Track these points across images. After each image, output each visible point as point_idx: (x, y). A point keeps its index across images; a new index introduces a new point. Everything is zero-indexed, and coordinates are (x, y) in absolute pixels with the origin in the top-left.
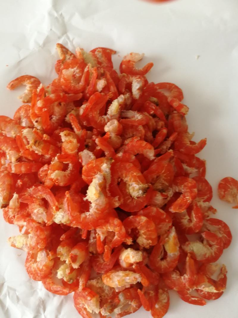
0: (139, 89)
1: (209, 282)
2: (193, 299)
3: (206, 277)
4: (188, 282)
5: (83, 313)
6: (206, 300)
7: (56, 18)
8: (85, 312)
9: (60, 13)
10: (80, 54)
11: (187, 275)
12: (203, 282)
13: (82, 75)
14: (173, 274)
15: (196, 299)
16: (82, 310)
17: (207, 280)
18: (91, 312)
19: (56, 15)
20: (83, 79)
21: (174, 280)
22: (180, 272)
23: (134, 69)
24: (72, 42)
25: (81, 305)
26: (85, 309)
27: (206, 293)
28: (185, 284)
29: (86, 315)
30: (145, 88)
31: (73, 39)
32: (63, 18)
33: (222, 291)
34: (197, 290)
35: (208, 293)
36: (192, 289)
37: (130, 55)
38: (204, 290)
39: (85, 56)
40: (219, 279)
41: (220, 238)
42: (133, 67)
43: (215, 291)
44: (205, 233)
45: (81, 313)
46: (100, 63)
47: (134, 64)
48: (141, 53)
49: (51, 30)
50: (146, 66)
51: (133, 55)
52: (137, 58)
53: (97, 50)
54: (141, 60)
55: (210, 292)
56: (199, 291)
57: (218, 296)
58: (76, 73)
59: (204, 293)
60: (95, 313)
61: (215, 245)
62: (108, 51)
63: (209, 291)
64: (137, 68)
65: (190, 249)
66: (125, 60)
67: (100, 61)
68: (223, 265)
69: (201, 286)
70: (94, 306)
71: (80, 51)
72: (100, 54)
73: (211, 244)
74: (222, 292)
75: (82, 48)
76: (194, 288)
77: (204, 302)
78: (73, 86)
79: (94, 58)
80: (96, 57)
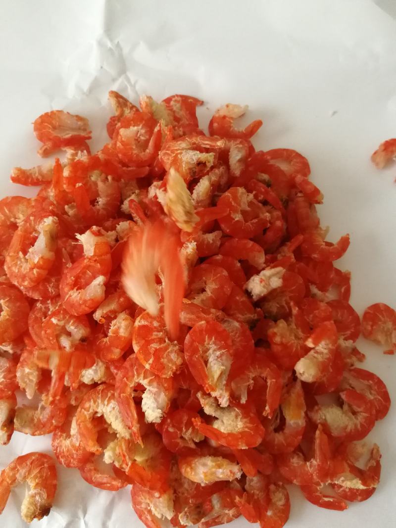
0: (240, 161)
1: (351, 471)
2: (326, 499)
3: (348, 464)
4: (318, 471)
5: (147, 519)
6: (348, 502)
7: (111, 49)
8: (149, 517)
9: (116, 42)
10: (147, 105)
11: (316, 461)
12: (343, 472)
13: (150, 137)
14: (293, 458)
15: (331, 500)
16: (145, 513)
17: (347, 469)
18: (159, 516)
19: (109, 45)
20: (151, 144)
21: (294, 466)
22: (304, 454)
23: (232, 129)
24: (133, 86)
25: (143, 506)
26: (150, 512)
27: (347, 490)
28: (312, 475)
29: (151, 522)
30: (249, 159)
31: (136, 82)
32: (121, 50)
33: (372, 486)
34: (333, 486)
35: (350, 489)
36: (325, 484)
37: (226, 108)
38: (343, 485)
39: (154, 107)
40: (368, 468)
41: (371, 401)
42: (230, 127)
43: (362, 487)
44: (345, 392)
45: (143, 518)
46: (177, 119)
47: (232, 121)
48: (243, 105)
49: (102, 67)
50: (250, 125)
51: (231, 107)
52: (237, 112)
53: (173, 99)
54: (242, 116)
55: (354, 489)
56: (336, 486)
57: (367, 494)
58: (140, 135)
59: (344, 491)
60: (166, 518)
61: (361, 412)
62: (190, 100)
63: (353, 487)
64: (236, 129)
65: (322, 418)
66: (217, 115)
67: (178, 116)
68: (375, 444)
69: (339, 479)
70: (164, 507)
71: (147, 100)
72: (178, 105)
73: (356, 411)
74: (374, 489)
75: (149, 95)
76: (327, 481)
77: (343, 504)
78: (135, 154)
79: (169, 112)
80: (171, 110)
